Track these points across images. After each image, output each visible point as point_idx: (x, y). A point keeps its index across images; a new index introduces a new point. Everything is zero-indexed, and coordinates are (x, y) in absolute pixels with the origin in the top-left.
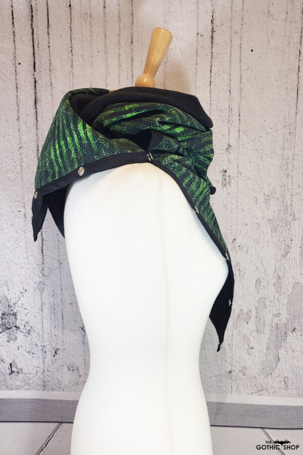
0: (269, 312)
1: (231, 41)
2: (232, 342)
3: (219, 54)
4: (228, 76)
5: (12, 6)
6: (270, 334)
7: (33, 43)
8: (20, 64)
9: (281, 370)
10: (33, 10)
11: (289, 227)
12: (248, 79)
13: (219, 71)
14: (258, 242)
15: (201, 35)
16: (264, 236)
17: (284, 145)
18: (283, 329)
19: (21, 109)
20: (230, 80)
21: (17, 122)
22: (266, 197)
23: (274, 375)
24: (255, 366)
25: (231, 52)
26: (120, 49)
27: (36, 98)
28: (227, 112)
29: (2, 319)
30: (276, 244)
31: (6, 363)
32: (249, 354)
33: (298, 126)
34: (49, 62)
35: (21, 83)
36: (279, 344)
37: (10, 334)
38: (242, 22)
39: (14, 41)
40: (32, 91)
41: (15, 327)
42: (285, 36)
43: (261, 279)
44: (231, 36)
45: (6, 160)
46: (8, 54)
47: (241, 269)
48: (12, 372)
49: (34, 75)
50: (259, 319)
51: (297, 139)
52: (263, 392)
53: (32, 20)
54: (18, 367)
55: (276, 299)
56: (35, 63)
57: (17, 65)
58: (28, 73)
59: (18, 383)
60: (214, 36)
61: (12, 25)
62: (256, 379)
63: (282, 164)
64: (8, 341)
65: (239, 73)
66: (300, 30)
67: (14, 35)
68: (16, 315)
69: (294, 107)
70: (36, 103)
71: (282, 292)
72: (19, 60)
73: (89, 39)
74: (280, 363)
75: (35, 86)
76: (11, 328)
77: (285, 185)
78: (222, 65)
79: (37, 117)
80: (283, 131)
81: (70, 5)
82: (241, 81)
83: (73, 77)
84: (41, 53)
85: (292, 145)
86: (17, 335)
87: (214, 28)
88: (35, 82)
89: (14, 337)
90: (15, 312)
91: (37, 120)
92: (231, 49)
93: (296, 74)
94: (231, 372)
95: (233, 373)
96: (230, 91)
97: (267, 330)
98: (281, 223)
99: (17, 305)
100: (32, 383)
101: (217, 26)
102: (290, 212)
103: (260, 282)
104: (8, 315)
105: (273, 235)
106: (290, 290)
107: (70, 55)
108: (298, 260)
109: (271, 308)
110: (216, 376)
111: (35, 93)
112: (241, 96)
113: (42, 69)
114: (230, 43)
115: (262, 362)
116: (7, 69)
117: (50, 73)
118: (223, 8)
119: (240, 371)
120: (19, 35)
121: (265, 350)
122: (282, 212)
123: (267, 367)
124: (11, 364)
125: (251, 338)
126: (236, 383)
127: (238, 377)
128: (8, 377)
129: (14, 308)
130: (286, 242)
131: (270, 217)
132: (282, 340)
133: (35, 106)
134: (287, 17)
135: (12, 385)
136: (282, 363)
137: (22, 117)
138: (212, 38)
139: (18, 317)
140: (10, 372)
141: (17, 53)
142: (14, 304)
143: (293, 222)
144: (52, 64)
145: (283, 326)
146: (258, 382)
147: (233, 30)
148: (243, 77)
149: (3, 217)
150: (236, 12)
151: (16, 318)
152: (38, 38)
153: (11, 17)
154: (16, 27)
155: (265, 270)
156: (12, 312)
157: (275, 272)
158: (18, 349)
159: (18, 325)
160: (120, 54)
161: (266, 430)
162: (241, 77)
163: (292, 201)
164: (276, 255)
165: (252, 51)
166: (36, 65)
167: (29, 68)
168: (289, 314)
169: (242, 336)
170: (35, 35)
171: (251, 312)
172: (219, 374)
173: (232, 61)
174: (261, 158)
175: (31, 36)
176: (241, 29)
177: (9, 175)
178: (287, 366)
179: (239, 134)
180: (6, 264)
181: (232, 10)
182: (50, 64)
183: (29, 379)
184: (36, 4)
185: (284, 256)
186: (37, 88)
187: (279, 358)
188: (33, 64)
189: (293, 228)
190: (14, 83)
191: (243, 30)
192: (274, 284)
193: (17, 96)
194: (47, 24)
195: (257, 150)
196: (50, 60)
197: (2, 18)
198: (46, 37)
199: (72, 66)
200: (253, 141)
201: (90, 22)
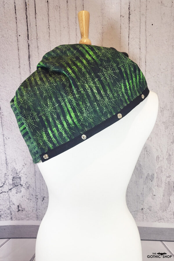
0: (164, 175)
1: (140, 20)
2: (143, 192)
3: (133, 27)
4: (138, 40)
5: (15, 3)
6: (165, 187)
7: (27, 23)
8: (20, 36)
9: (171, 208)
10: (27, 5)
12: (150, 41)
13: (133, 37)
14: (157, 135)
15: (123, 17)
16: (161, 131)
17: (171, 79)
19: (21, 61)
20: (140, 42)
21: (19, 69)
22: (162, 109)
23: (167, 211)
24: (156, 205)
25: (140, 26)
26: (76, 26)
27: (29, 55)
28: (138, 60)
29: (13, 180)
30: (168, 136)
31: (16, 205)
32: (153, 199)
35: (21, 47)
36: (170, 193)
37: (17, 189)
38: (146, 8)
39: (16, 23)
40: (27, 51)
41: (20, 185)
42: (171, 16)
43: (159, 156)
44: (140, 17)
45: (13, 90)
46: (13, 30)
47: (148, 150)
48: (19, 210)
49: (28, 42)
50: (159, 179)
52: (161, 220)
53: (26, 11)
54: (22, 207)
55: (168, 168)
56: (28, 35)
57: (18, 36)
58: (24, 41)
59: (22, 216)
60: (130, 17)
61: (15, 14)
62: (157, 213)
63: (170, 90)
64: (16, 193)
65: (145, 38)
67: (16, 19)
68: (20, 178)
70: (29, 58)
71: (172, 163)
72: (19, 33)
73: (59, 20)
74: (171, 204)
75: (29, 48)
76: (18, 185)
77: (172, 102)
78: (135, 33)
79: (30, 66)
80: (171, 70)
81: (48, 1)
82: (146, 43)
83: (50, 42)
84: (32, 29)
86: (22, 190)
87: (130, 12)
88: (29, 46)
89: (20, 190)
90: (20, 176)
91: (30, 68)
92: (140, 24)
94: (143, 209)
95: (144, 210)
96: (140, 48)
97: (163, 185)
98: (170, 124)
99: (21, 172)
100: (31, 216)
101: (132, 11)
103: (159, 158)
104: (16, 178)
105: (166, 131)
107: (48, 29)
109: (165, 173)
110: (134, 211)
111: (29, 52)
112: (146, 51)
113: (33, 39)
114: (139, 21)
115: (160, 203)
116: (12, 39)
117: (37, 41)
119: (148, 208)
120: (19, 19)
121: (162, 197)
122: (171, 118)
123: (163, 206)
124: (18, 206)
125: (154, 190)
126: (146, 215)
127: (146, 212)
128: (17, 213)
129: (19, 174)
131: (164, 121)
132: (172, 191)
133: (29, 59)
134: (172, 4)
135: (19, 217)
136: (172, 204)
137: (21, 66)
138: (129, 18)
139: (22, 179)
140: (18, 210)
141: (18, 29)
142: (19, 172)
144: (38, 35)
145: (172, 183)
146: (158, 215)
147: (141, 13)
148: (147, 40)
149: (12, 123)
150: (143, 2)
151: (21, 180)
152: (30, 21)
153: (14, 9)
154: (17, 15)
155: (162, 151)
156: (18, 177)
157: (167, 152)
158: (22, 197)
159: (22, 184)
160: (76, 29)
161: (164, 242)
162: (146, 40)
164: (167, 142)
165: (152, 25)
166: (29, 36)
167: (25, 38)
169: (149, 189)
170: (28, 19)
171: (154, 175)
172: (136, 211)
173: (141, 31)
174: (158, 87)
175: (26, 20)
176: (146, 12)
179: (146, 73)
180: (14, 149)
181: (140, 1)
182: (37, 35)
183: (29, 214)
184: (29, 1)
185: (172, 143)
186: (30, 49)
187: (170, 201)
188: (27, 36)
190: (17, 47)
191: (147, 13)
192: (167, 159)
193: (19, 54)
194: (35, 12)
195: (156, 82)
196: (37, 33)
197: (9, 9)
198: (35, 20)
199: (49, 36)
200: (153, 77)
201: (59, 11)
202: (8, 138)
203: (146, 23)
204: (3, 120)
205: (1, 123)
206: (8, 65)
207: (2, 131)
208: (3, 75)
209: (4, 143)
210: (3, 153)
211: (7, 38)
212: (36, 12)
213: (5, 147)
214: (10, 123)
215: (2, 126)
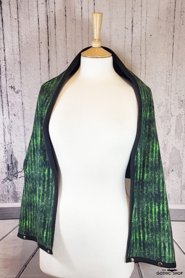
1: (141, 31)
3: (136, 37)
4: (140, 48)
5: (38, 16)
7: (48, 33)
10: (48, 17)
11: (169, 120)
12: (149, 49)
13: (135, 45)
15: (127, 29)
17: (167, 80)
18: (167, 170)
19: (42, 64)
20: (141, 50)
21: (40, 70)
22: (159, 106)
26: (89, 35)
27: (49, 59)
28: (139, 64)
30: (163, 128)
33: (173, 71)
34: (55, 42)
35: (42, 51)
36: (166, 178)
38: (146, 22)
39: (39, 32)
40: (47, 56)
42: (166, 29)
44: (141, 29)
45: (34, 88)
46: (36, 38)
49: (48, 48)
51: (173, 77)
53: (48, 22)
55: (164, 156)
56: (48, 42)
57: (40, 43)
58: (45, 47)
60: (133, 29)
61: (38, 25)
63: (166, 89)
65: (145, 46)
66: (173, 26)
67: (39, 29)
69: (171, 62)
70: (49, 61)
71: (167, 152)
72: (41, 41)
73: (74, 31)
75: (49, 53)
77: (167, 100)
78: (137, 42)
79: (49, 68)
80: (166, 73)
81: (66, 15)
82: (146, 50)
83: (66, 49)
84: (52, 37)
85: (171, 80)
88: (49, 51)
91: (49, 69)
92: (141, 35)
93: (172, 46)
96: (141, 55)
98: (166, 118)
101: (134, 24)
102: (170, 113)
105: (162, 124)
106: (171, 151)
107: (65, 38)
108: (174, 136)
111: (49, 56)
112: (146, 57)
113: (52, 45)
114: (140, 32)
116: (35, 45)
117: (56, 47)
118: (137, 16)
120: (41, 29)
122: (166, 113)
130: (168, 127)
131: (161, 115)
132: (167, 176)
134: (167, 20)
137: (42, 68)
138: (132, 29)
141: (40, 37)
143: (171, 117)
144: (57, 43)
147: (142, 26)
150: (143, 17)
152: (50, 31)
153: (38, 21)
154: (40, 25)
157: (163, 142)
160: (89, 38)
162: (146, 48)
163: (171, 107)
164: (163, 134)
165: (151, 36)
166: (49, 43)
167: (46, 44)
168: (170, 163)
170: (49, 29)
173: (142, 41)
175: (47, 30)
177: (35, 96)
178: (170, 189)
179: (145, 75)
181: (141, 16)
182: (56, 42)
184: (50, 15)
185: (167, 134)
186: (49, 54)
188: (48, 43)
189: (171, 120)
190: (39, 52)
191: (146, 26)
192: (163, 148)
193: (40, 58)
194: (54, 24)
195: (154, 82)
196: (56, 41)
197: (33, 21)
198: (54, 30)
199: (66, 43)
200: (152, 78)
201: (75, 23)
202: (28, 129)
203: (146, 34)
204: (25, 113)
205: (23, 116)
206: (30, 67)
207: (23, 122)
208: (26, 75)
209: (25, 134)
210: (23, 142)
211: (31, 45)
212: (56, 24)
213: (25, 137)
214: (31, 116)
215: (24, 119)
